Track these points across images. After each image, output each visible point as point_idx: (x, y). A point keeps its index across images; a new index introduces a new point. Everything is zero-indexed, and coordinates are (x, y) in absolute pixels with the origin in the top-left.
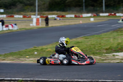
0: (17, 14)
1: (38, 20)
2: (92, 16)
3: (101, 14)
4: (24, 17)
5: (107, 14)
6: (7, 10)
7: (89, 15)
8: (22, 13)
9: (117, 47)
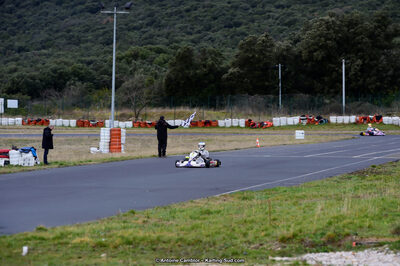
0: (59, 115)
1: (115, 134)
2: (305, 122)
3: (333, 119)
4: (81, 124)
5: (353, 118)
7: (295, 120)
8: (77, 111)
9: (323, 234)
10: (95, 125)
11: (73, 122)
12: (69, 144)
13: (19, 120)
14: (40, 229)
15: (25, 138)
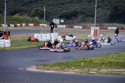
0: (77, 25)
1: (96, 31)
4: (84, 28)
6: (68, 21)
8: (82, 24)
10: (88, 28)
11: (81, 27)
12: (81, 34)
13: (64, 26)
14: (84, 58)
15: (67, 32)
